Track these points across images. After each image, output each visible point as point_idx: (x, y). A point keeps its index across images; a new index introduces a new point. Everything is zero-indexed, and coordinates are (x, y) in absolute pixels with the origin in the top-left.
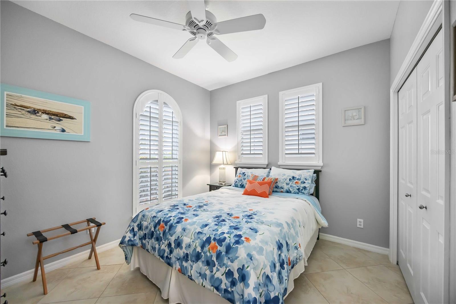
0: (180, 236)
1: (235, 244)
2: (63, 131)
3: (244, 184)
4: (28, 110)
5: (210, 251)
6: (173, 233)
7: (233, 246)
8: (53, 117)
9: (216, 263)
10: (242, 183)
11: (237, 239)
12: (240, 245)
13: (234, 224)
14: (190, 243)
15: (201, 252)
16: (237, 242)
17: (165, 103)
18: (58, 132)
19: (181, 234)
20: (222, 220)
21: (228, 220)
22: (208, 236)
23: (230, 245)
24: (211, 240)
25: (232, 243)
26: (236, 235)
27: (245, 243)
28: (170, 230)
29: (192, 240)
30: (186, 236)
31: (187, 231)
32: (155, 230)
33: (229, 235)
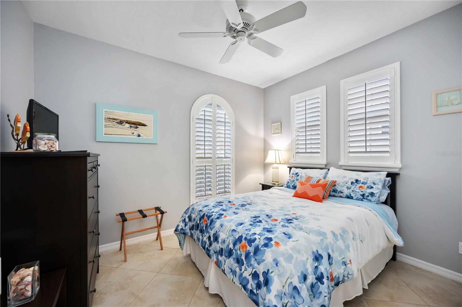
0: (218, 231)
1: (263, 246)
2: (139, 136)
3: (296, 186)
4: (117, 121)
5: (241, 250)
6: (213, 227)
7: (262, 249)
8: (132, 125)
9: (245, 262)
10: (294, 184)
11: (266, 242)
12: (268, 248)
13: (269, 226)
14: (225, 239)
15: (233, 249)
16: (266, 245)
17: (218, 106)
18: (136, 137)
19: (219, 229)
20: (259, 221)
21: (265, 221)
22: (241, 235)
23: (259, 247)
24: (242, 239)
25: (260, 245)
26: (267, 237)
27: (274, 248)
28: (210, 224)
29: (227, 236)
30: (222, 232)
31: (224, 227)
32: (200, 222)
33: (259, 237)
